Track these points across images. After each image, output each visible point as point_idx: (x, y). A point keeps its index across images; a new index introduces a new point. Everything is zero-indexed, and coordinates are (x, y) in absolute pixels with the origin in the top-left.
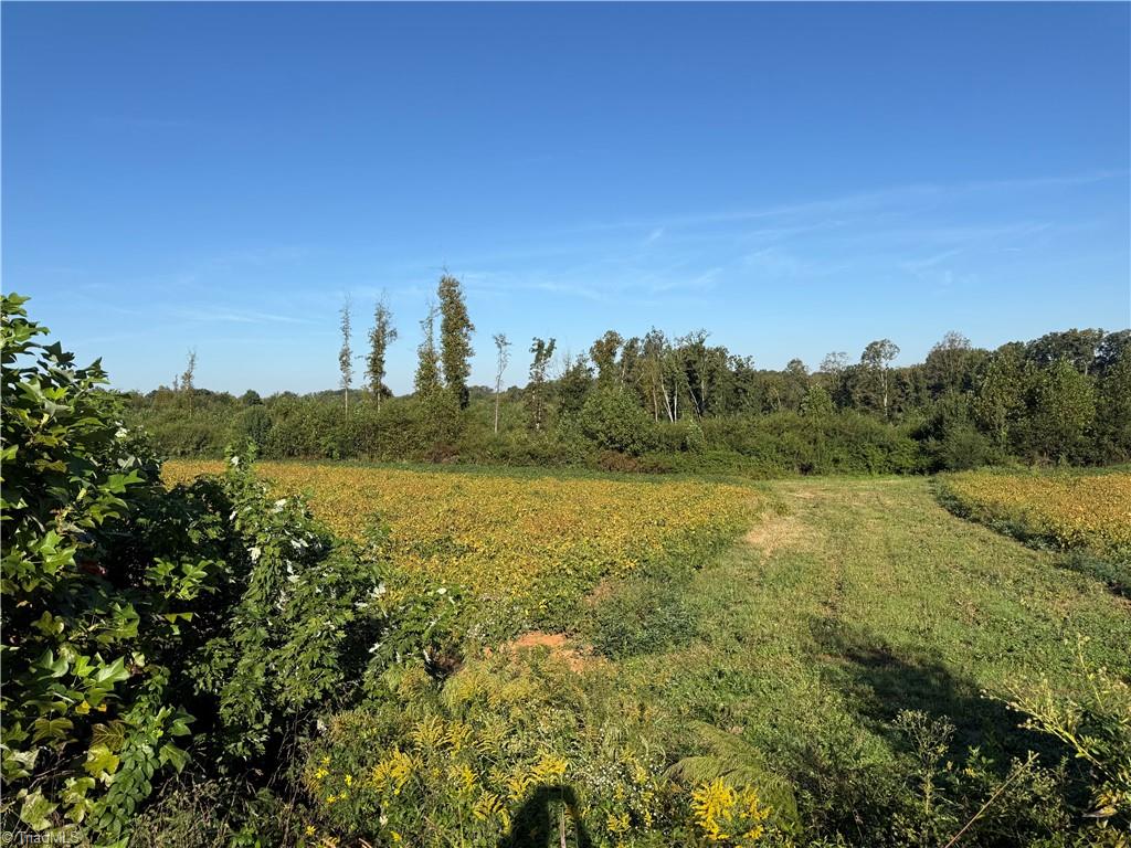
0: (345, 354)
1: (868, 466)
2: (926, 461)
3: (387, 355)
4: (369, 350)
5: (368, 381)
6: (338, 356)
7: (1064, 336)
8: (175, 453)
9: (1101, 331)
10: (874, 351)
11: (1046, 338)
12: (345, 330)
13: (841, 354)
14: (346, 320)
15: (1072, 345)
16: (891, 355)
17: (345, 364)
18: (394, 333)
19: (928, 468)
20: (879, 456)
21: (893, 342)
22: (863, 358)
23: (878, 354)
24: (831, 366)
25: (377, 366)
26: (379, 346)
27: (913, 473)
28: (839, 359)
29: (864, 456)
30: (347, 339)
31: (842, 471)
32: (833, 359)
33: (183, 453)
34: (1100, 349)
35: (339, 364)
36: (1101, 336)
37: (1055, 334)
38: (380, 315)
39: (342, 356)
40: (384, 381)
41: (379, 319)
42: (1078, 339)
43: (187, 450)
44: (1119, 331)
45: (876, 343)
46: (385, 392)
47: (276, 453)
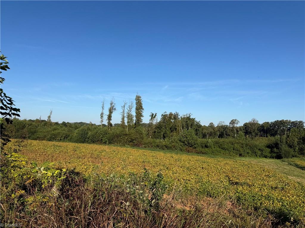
0: (102, 114)
1: (256, 155)
2: (274, 155)
3: (113, 115)
4: (108, 113)
5: (107, 122)
6: (100, 114)
7: (280, 121)
8: (58, 140)
9: (290, 121)
10: (233, 122)
11: (275, 121)
12: (103, 107)
13: (223, 122)
14: (103, 105)
15: (282, 124)
16: (237, 123)
17: (102, 117)
18: (115, 109)
19: (275, 157)
20: (259, 152)
21: (238, 120)
22: (230, 123)
23: (234, 123)
24: (220, 125)
25: (110, 118)
26: (111, 112)
27: (270, 158)
28: (222, 123)
29: (255, 152)
30: (103, 110)
31: (250, 156)
32: (221, 123)
33: (60, 139)
34: (289, 125)
35: (100, 116)
36: (290, 122)
37: (278, 121)
38: (111, 104)
39: (101, 114)
40: (111, 122)
41: (111, 105)
42: (284, 122)
43: (61, 139)
44: (294, 121)
45: (233, 120)
46: (111, 125)
47: (90, 141)
